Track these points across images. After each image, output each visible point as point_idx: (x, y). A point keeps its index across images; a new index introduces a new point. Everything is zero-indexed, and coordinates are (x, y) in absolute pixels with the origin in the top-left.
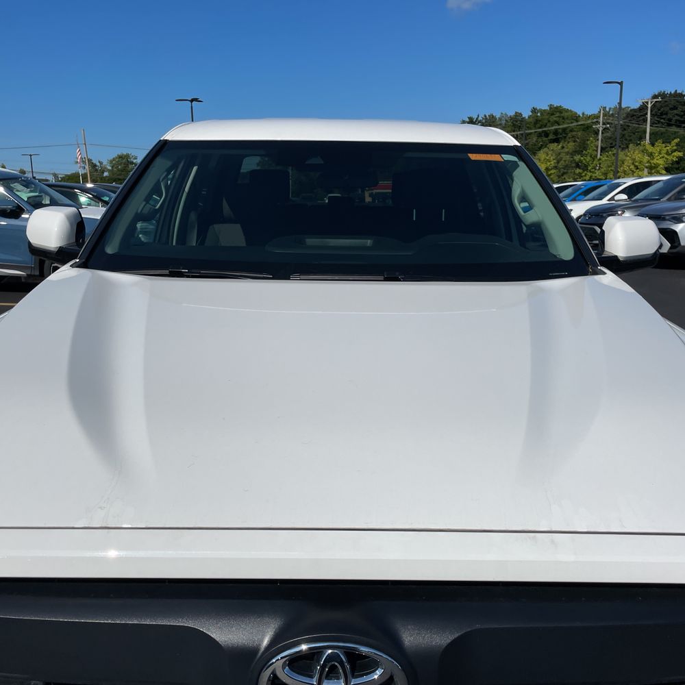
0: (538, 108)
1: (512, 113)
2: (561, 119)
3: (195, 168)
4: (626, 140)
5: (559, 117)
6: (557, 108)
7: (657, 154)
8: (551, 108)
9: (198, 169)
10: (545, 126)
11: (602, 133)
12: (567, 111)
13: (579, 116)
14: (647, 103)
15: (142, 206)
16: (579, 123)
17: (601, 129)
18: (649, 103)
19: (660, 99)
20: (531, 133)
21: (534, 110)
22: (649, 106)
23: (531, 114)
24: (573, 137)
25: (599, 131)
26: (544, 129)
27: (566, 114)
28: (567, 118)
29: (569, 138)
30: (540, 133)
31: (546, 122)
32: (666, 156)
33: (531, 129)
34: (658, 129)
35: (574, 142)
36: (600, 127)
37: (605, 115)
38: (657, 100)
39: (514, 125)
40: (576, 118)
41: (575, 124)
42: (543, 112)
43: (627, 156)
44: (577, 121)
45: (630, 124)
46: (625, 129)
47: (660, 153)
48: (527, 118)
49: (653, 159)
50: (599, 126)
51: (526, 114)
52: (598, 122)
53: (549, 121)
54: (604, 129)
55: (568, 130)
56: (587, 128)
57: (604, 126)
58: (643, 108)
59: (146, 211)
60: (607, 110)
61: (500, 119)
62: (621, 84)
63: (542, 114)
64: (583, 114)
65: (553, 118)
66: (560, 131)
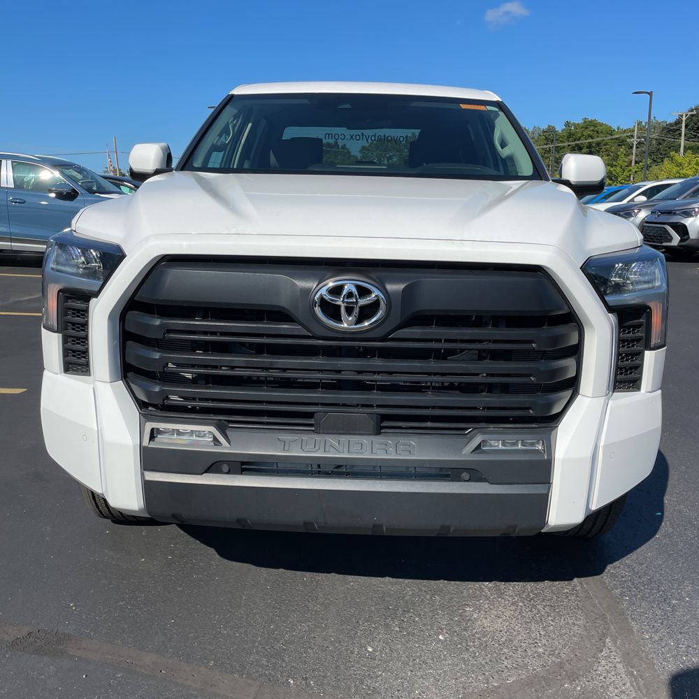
0: (572, 122)
1: (544, 127)
2: (595, 133)
3: (250, 125)
4: (661, 154)
5: (593, 131)
6: (591, 122)
7: (686, 165)
8: (585, 122)
9: (252, 126)
10: (579, 140)
11: (637, 148)
12: (601, 125)
13: (614, 130)
14: (682, 116)
15: (216, 140)
16: (614, 137)
17: (635, 143)
18: (684, 116)
19: (695, 112)
20: (564, 147)
21: (568, 124)
22: (684, 119)
23: (564, 127)
24: (607, 151)
25: (633, 144)
26: (578, 142)
27: (601, 128)
28: (602, 132)
29: (603, 152)
30: (573, 147)
31: (580, 135)
32: (695, 166)
33: (564, 142)
34: (693, 144)
35: (608, 155)
36: (635, 141)
37: (638, 129)
38: (693, 113)
39: (547, 139)
40: (610, 132)
41: (609, 137)
42: (576, 126)
43: (661, 170)
44: (611, 135)
45: (665, 139)
46: (660, 144)
47: (690, 164)
48: (560, 131)
49: (683, 169)
50: (633, 139)
51: (560, 128)
52: (632, 136)
53: (583, 135)
54: (639, 143)
55: (602, 144)
56: (621, 142)
57: (639, 140)
58: (679, 122)
59: (219, 144)
60: (644, 124)
61: (533, 133)
62: (650, 94)
63: (576, 128)
64: (618, 128)
65: (587, 132)
66: (594, 145)
